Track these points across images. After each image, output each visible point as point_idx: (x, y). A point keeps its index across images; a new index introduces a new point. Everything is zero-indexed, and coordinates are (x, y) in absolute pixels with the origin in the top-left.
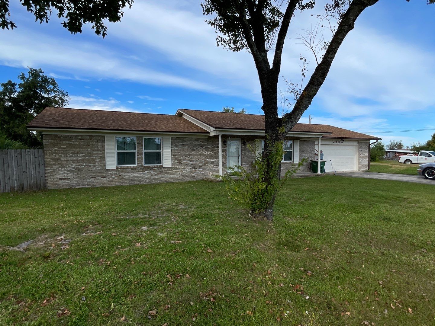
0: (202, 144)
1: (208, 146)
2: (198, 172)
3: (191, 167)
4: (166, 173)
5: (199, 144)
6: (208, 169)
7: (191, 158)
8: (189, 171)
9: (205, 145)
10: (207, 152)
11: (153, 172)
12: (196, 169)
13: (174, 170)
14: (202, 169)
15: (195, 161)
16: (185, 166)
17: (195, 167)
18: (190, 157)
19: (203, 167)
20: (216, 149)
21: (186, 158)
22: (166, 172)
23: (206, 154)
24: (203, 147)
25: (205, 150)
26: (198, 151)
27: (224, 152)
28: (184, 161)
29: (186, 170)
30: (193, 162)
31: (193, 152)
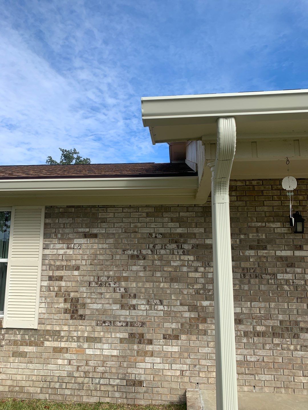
0: (179, 230)
2: (158, 360)
3: (126, 335)
4: (15, 354)
5: (162, 230)
7: (127, 294)
8: (115, 353)
10: (202, 269)
12: (149, 348)
13: (47, 344)
14: (176, 349)
15: (142, 307)
16: (99, 328)
17: (142, 335)
18: (122, 290)
19: (183, 337)
20: (252, 253)
21: (103, 290)
22: (15, 348)
23: (198, 275)
24: (186, 247)
25: (191, 258)
26: (157, 263)
27: (299, 270)
28: (95, 306)
29: (98, 345)
30: (133, 312)
31: (134, 268)
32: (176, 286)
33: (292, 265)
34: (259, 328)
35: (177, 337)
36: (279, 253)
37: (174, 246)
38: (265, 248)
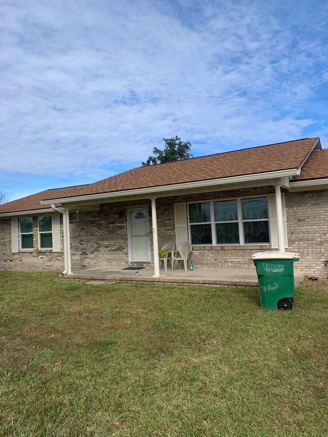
0: (93, 219)
1: (100, 222)
2: (89, 259)
3: (81, 253)
4: (56, 260)
5: (89, 220)
6: (100, 256)
7: (81, 241)
8: (79, 258)
9: (96, 221)
10: (99, 231)
12: (87, 256)
14: (93, 256)
15: (85, 244)
16: (75, 251)
17: (85, 252)
18: (80, 239)
19: (95, 252)
20: (111, 225)
21: (75, 239)
23: (98, 233)
24: (95, 225)
25: (96, 228)
26: (88, 230)
27: (123, 230)
28: (74, 245)
29: (75, 256)
30: (83, 246)
31: (83, 232)
32: (93, 237)
33: (121, 229)
34: (113, 249)
35: (93, 253)
36: (118, 225)
37: (92, 225)
38: (114, 224)
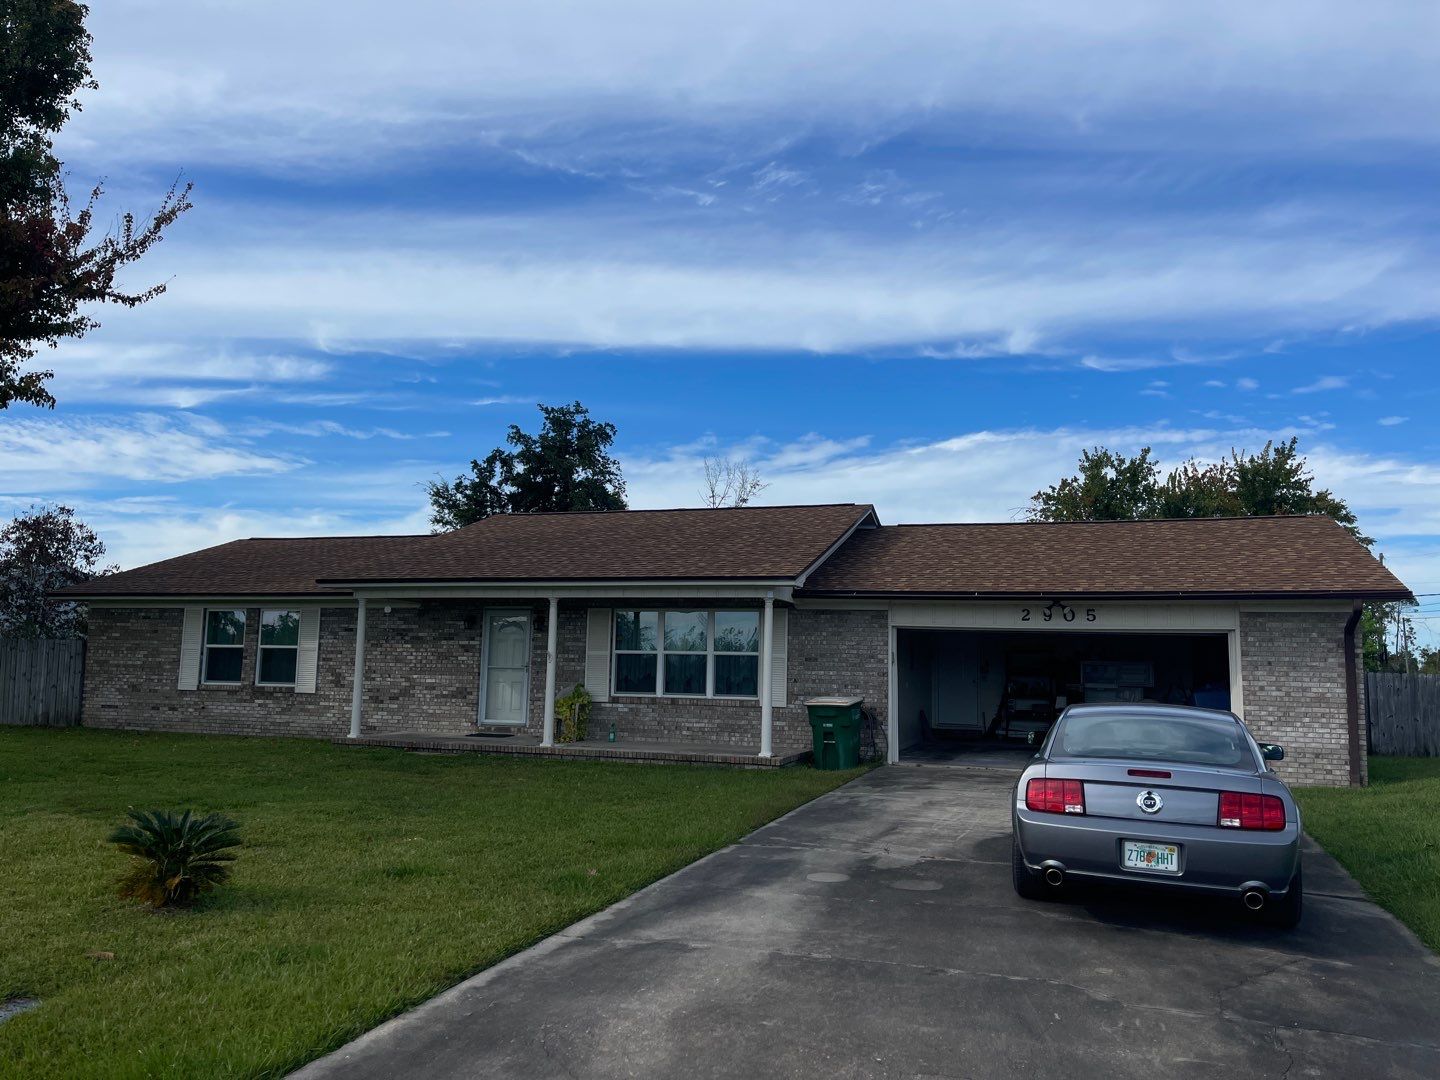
3: (367, 698)
4: (302, 710)
5: (393, 627)
10: (414, 654)
11: (272, 706)
12: (381, 706)
14: (396, 706)
15: (378, 679)
17: (377, 698)
19: (401, 699)
20: (445, 642)
22: (301, 706)
24: (406, 638)
25: (409, 646)
26: (389, 649)
27: (471, 654)
32: (398, 665)
33: (467, 651)
34: (444, 693)
35: (397, 699)
36: (460, 643)
37: (399, 637)
38: (453, 639)
